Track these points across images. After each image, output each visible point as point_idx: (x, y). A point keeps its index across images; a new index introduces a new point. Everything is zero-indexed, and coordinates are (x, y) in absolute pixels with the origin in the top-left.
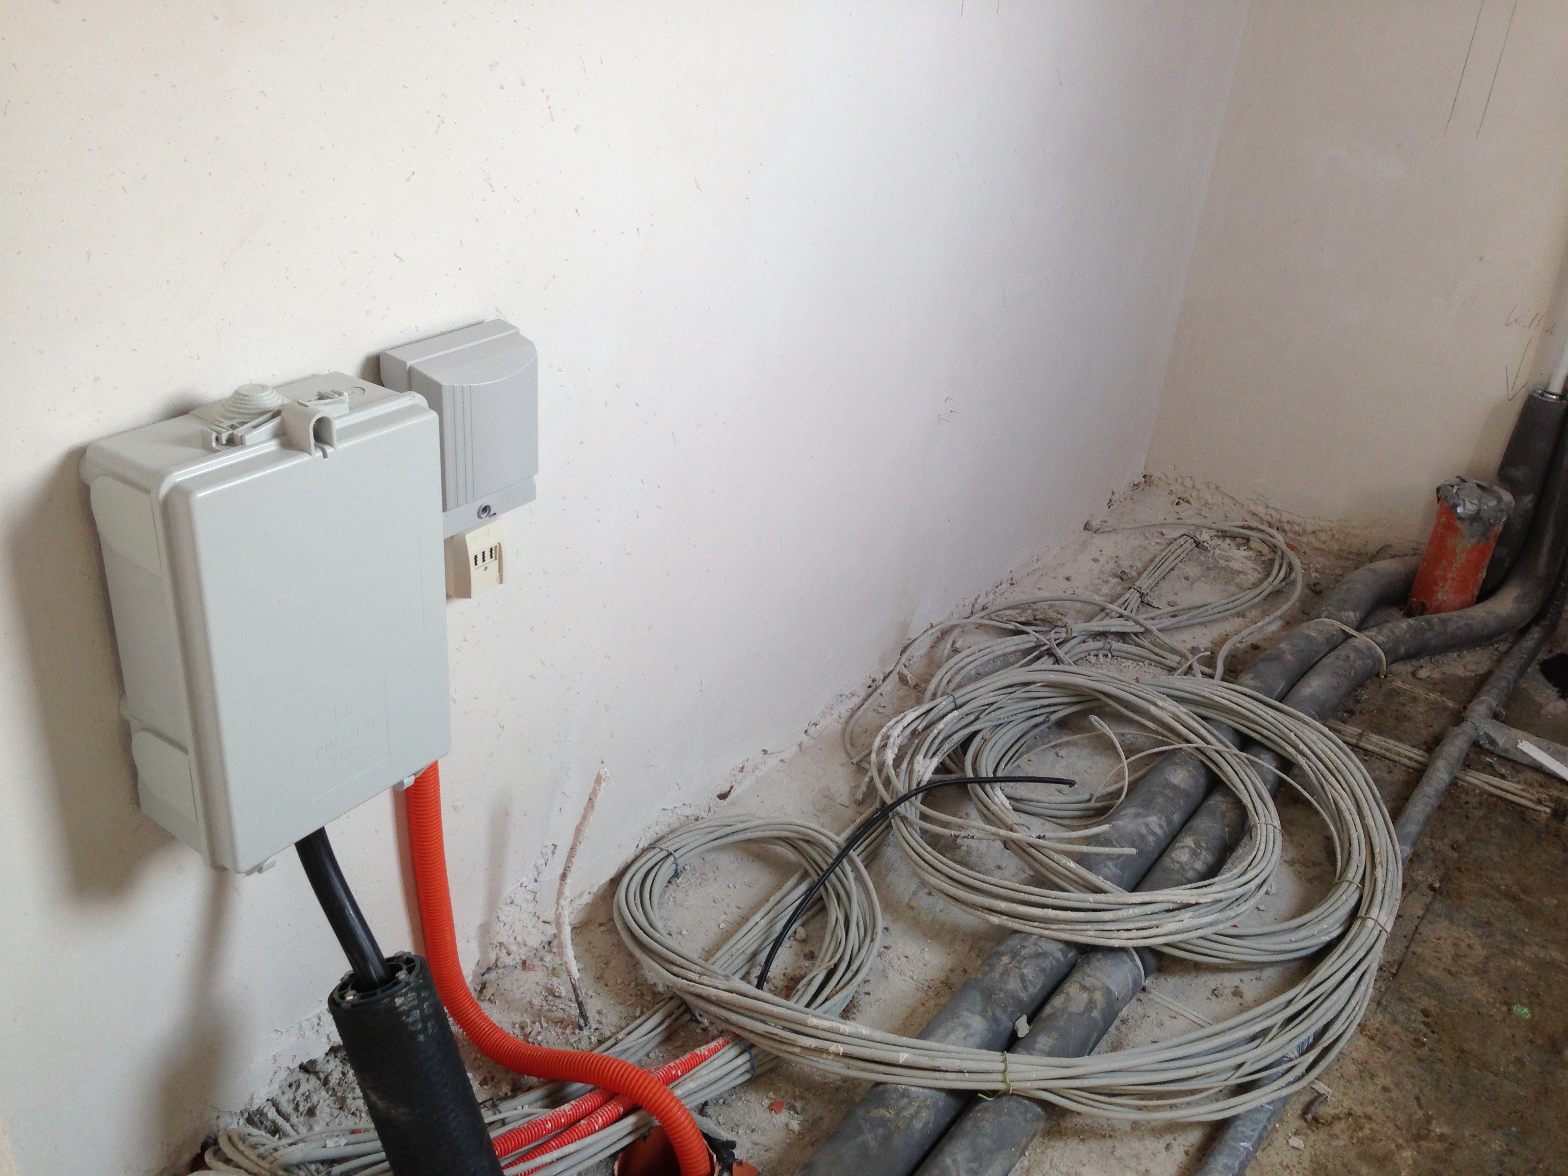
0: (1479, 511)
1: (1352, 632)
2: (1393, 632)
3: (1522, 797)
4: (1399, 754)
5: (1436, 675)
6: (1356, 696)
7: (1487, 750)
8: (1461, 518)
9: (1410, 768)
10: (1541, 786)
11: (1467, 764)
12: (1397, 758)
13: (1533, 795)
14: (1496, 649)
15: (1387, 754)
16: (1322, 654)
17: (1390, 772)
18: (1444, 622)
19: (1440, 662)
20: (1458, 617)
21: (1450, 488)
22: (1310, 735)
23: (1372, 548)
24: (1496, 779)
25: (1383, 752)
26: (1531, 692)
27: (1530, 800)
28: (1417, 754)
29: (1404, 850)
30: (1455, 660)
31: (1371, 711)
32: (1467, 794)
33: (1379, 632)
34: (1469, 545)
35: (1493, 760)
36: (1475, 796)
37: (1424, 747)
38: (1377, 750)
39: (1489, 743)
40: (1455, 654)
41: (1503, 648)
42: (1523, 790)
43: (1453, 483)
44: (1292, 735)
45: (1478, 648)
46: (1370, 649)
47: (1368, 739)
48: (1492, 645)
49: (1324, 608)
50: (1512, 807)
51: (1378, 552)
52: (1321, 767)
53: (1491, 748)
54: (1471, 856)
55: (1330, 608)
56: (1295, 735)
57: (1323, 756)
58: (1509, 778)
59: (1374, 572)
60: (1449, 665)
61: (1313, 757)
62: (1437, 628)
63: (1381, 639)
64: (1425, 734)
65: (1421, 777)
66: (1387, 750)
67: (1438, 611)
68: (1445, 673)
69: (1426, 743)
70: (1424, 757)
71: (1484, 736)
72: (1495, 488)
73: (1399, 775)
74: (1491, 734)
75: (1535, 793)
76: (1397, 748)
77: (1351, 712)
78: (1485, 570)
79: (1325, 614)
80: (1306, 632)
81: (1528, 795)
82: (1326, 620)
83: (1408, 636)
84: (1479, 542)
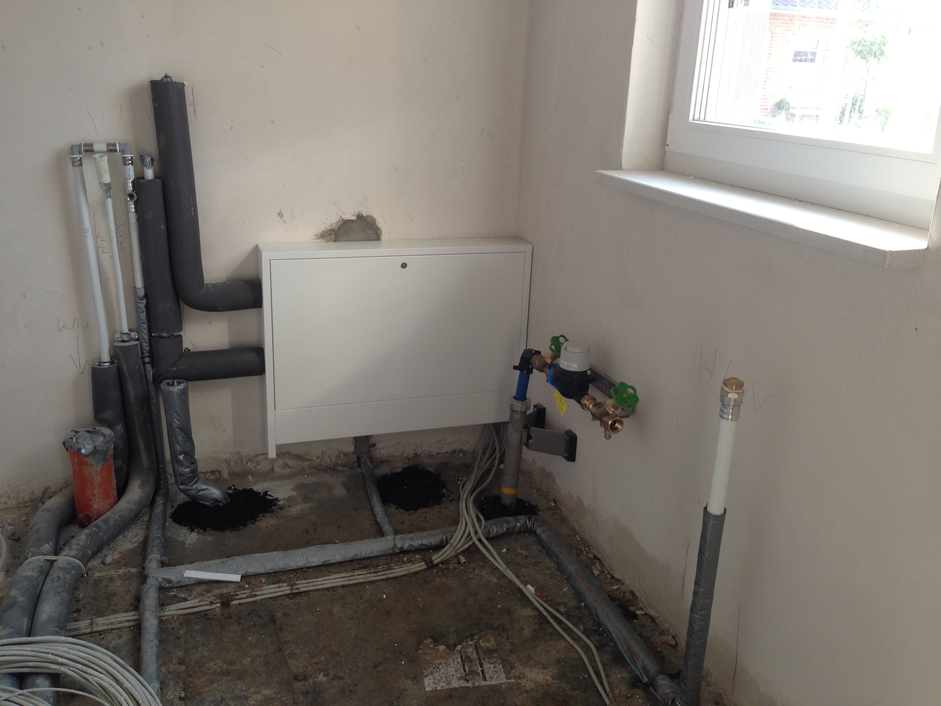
0: (95, 447)
1: (53, 558)
2: (79, 544)
3: (201, 606)
4: (120, 622)
5: (117, 556)
6: (76, 597)
7: (168, 588)
8: (85, 456)
9: (131, 627)
10: (207, 592)
11: (162, 604)
12: (120, 626)
13: (206, 601)
14: (143, 521)
15: (113, 626)
16: (41, 583)
17: (120, 637)
18: (106, 521)
19: (115, 546)
20: (113, 514)
21: (70, 440)
22: (62, 649)
23: (38, 493)
24: (182, 603)
25: (110, 626)
26: (174, 537)
27: (206, 605)
28: (131, 616)
29: (153, 687)
30: (123, 540)
31: (90, 603)
32: (170, 623)
33: (70, 549)
34: (99, 469)
35: (174, 592)
36: (176, 621)
37: (132, 608)
38: (106, 627)
39: (168, 583)
40: (121, 537)
41: (146, 519)
42: (199, 601)
43: (71, 436)
44: (50, 656)
45: (132, 526)
46: (69, 563)
47: (97, 624)
48: (139, 520)
49: (27, 551)
50: (199, 615)
51: (43, 494)
52: (79, 666)
53: (170, 585)
54: (193, 662)
55: (32, 549)
56: (52, 654)
57: (77, 658)
58: (189, 598)
59: (48, 510)
60: (121, 545)
61: (72, 663)
62: (104, 527)
63: (74, 553)
64: (129, 599)
65: (140, 629)
66: (112, 624)
67: (99, 516)
68: (121, 552)
69: (132, 604)
70: (135, 615)
71: (163, 580)
72: (97, 428)
73: (126, 636)
74: (166, 577)
75: (207, 599)
76: (117, 620)
77: (78, 611)
78: (114, 479)
79: (30, 555)
80: (24, 574)
81: (204, 603)
82: (33, 558)
83: (89, 542)
84: (103, 465)
